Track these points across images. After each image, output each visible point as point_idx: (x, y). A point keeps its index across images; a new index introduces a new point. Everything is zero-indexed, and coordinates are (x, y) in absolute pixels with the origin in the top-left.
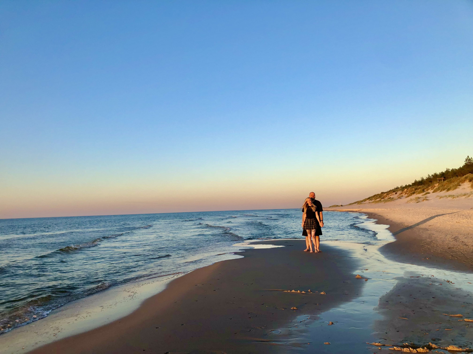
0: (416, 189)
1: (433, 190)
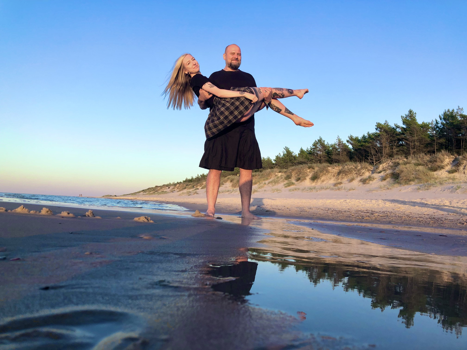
0: (187, 185)
1: (202, 187)
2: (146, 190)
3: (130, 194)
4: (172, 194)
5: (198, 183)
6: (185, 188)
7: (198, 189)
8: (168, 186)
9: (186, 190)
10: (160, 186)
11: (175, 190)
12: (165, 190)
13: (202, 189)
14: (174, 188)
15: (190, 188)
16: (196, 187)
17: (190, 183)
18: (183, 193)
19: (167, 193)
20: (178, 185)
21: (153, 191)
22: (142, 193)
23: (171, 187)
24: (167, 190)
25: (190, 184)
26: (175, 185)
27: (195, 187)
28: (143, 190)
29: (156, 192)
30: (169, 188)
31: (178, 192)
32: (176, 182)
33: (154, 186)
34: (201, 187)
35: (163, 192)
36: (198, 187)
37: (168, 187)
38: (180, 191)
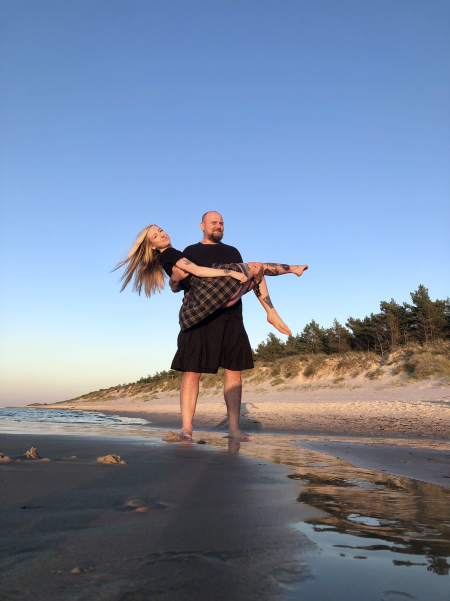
0: (142, 387)
2: (86, 395)
3: (65, 402)
4: (122, 400)
5: (158, 384)
6: (140, 391)
7: (157, 392)
8: (118, 388)
9: (141, 393)
10: (106, 390)
11: (126, 395)
12: (112, 395)
13: (162, 391)
14: (125, 392)
15: (146, 391)
16: (155, 389)
17: (147, 384)
18: (137, 398)
19: (115, 399)
20: (130, 387)
21: (96, 396)
22: (81, 399)
23: (122, 391)
24: (115, 394)
25: (147, 386)
26: (126, 387)
27: (153, 389)
28: (83, 396)
29: (101, 398)
30: (118, 391)
31: (130, 396)
32: (127, 384)
33: (98, 390)
34: (161, 390)
35: (110, 398)
36: (157, 390)
37: (116, 391)
38: (133, 395)
